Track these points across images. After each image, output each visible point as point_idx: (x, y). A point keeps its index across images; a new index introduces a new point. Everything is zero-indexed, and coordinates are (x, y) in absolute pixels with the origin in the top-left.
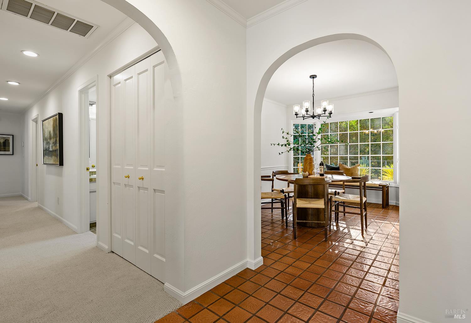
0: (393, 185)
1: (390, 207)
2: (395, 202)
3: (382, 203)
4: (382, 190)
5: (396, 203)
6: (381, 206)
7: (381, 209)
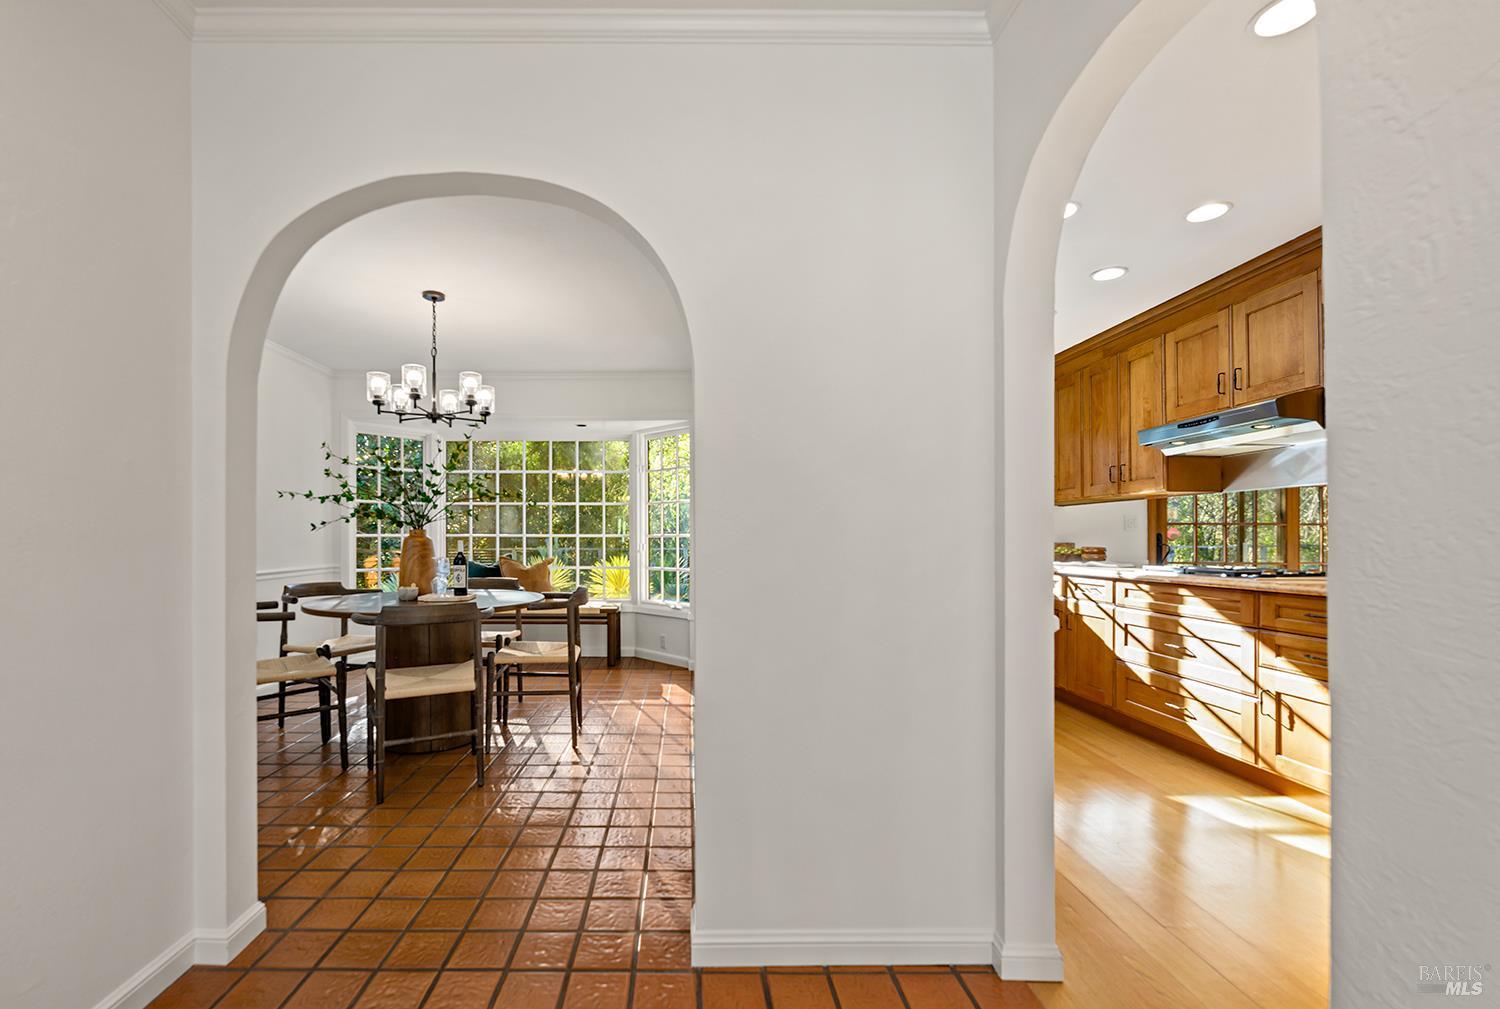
0: (629, 608)
1: (625, 664)
2: (633, 648)
3: (606, 655)
4: (606, 623)
5: (636, 652)
6: (605, 662)
7: (605, 671)
